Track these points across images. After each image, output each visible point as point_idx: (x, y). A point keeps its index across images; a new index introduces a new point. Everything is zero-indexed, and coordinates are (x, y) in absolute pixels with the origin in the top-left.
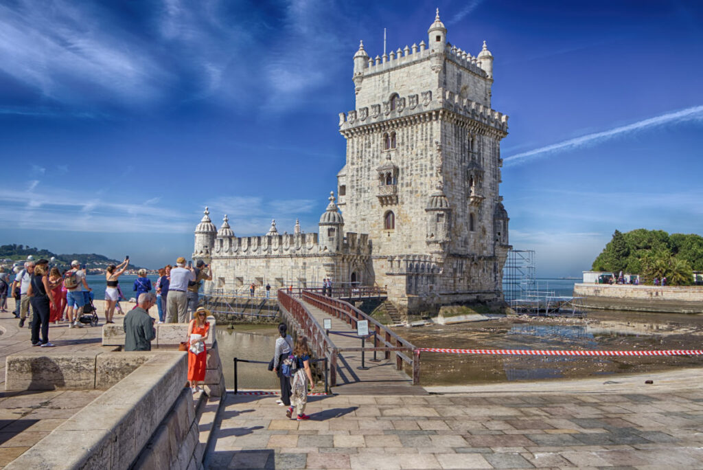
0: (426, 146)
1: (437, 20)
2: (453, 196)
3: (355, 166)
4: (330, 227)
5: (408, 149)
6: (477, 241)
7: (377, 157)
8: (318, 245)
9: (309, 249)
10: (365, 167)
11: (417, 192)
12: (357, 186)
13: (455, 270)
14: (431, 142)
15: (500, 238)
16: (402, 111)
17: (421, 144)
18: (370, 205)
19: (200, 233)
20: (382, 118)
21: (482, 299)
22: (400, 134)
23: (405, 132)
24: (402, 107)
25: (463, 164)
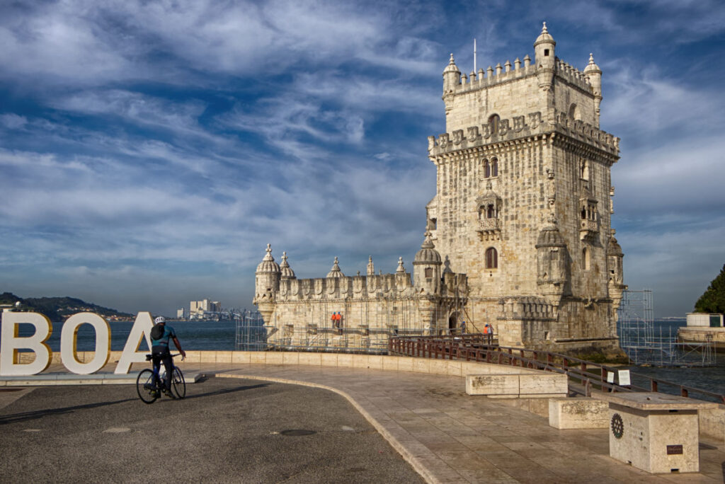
0: (535, 174)
1: (545, 31)
2: (566, 230)
3: (448, 197)
4: (427, 266)
5: (512, 177)
6: (590, 280)
7: (475, 186)
8: (412, 286)
9: (401, 292)
10: (461, 197)
11: (524, 226)
12: (451, 219)
13: (569, 313)
14: (541, 169)
15: (614, 277)
16: (505, 134)
17: (529, 172)
18: (467, 241)
19: (262, 273)
20: (481, 143)
21: (598, 347)
22: (503, 160)
23: (509, 158)
24: (505, 130)
25: (575, 194)
